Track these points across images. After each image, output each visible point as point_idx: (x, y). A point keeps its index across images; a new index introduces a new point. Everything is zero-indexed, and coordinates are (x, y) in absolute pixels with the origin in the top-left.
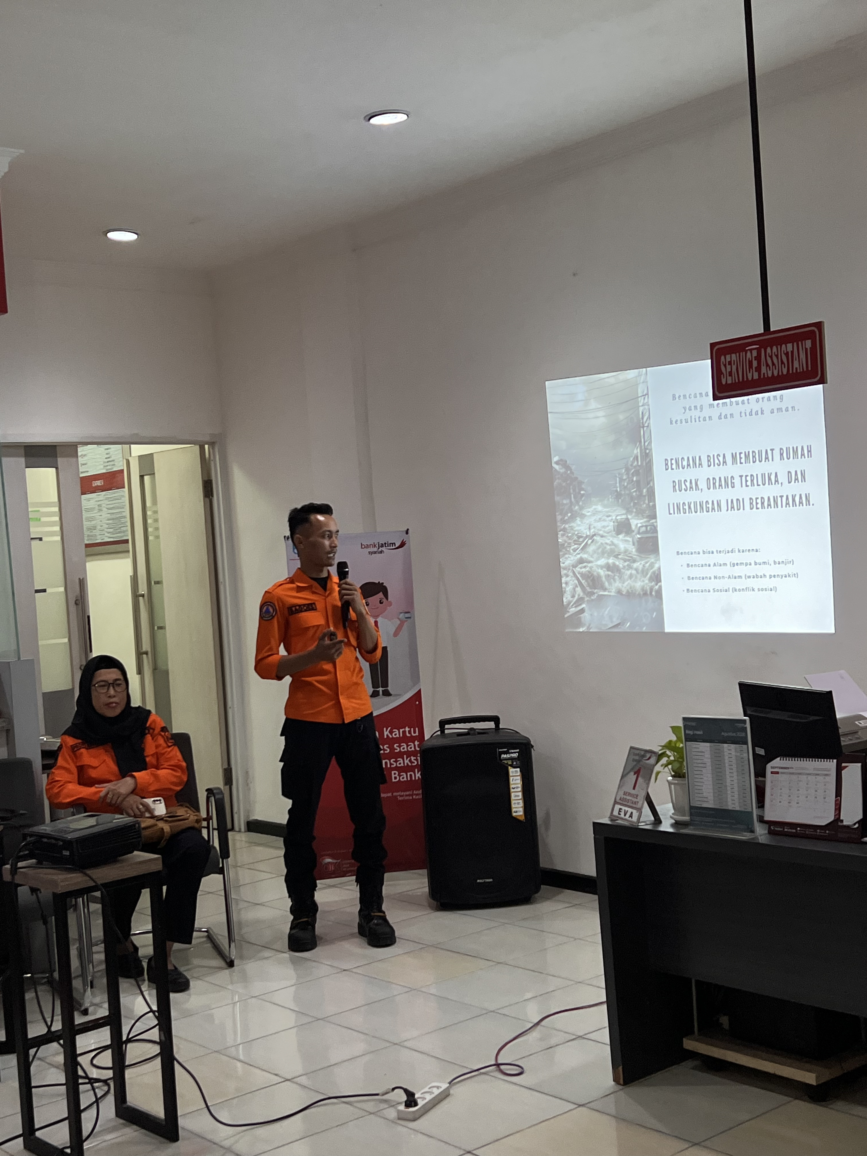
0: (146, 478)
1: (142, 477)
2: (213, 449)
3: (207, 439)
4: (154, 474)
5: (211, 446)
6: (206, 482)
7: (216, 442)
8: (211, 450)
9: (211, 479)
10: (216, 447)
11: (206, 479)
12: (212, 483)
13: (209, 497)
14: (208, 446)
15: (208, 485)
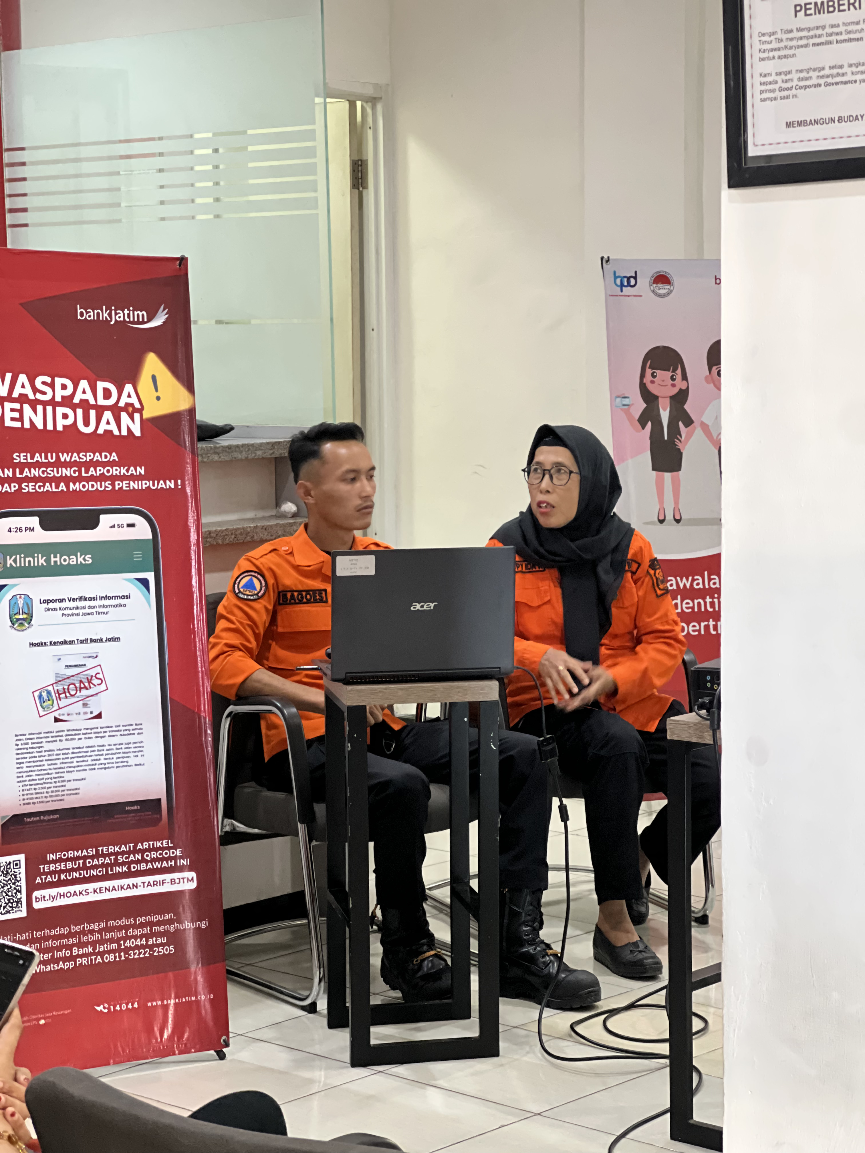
2: (374, 108)
3: (369, 91)
5: (370, 104)
6: (356, 164)
7: (381, 98)
8: (369, 111)
9: (364, 158)
10: (379, 107)
11: (356, 158)
12: (367, 165)
13: (359, 189)
14: (365, 104)
15: (358, 168)
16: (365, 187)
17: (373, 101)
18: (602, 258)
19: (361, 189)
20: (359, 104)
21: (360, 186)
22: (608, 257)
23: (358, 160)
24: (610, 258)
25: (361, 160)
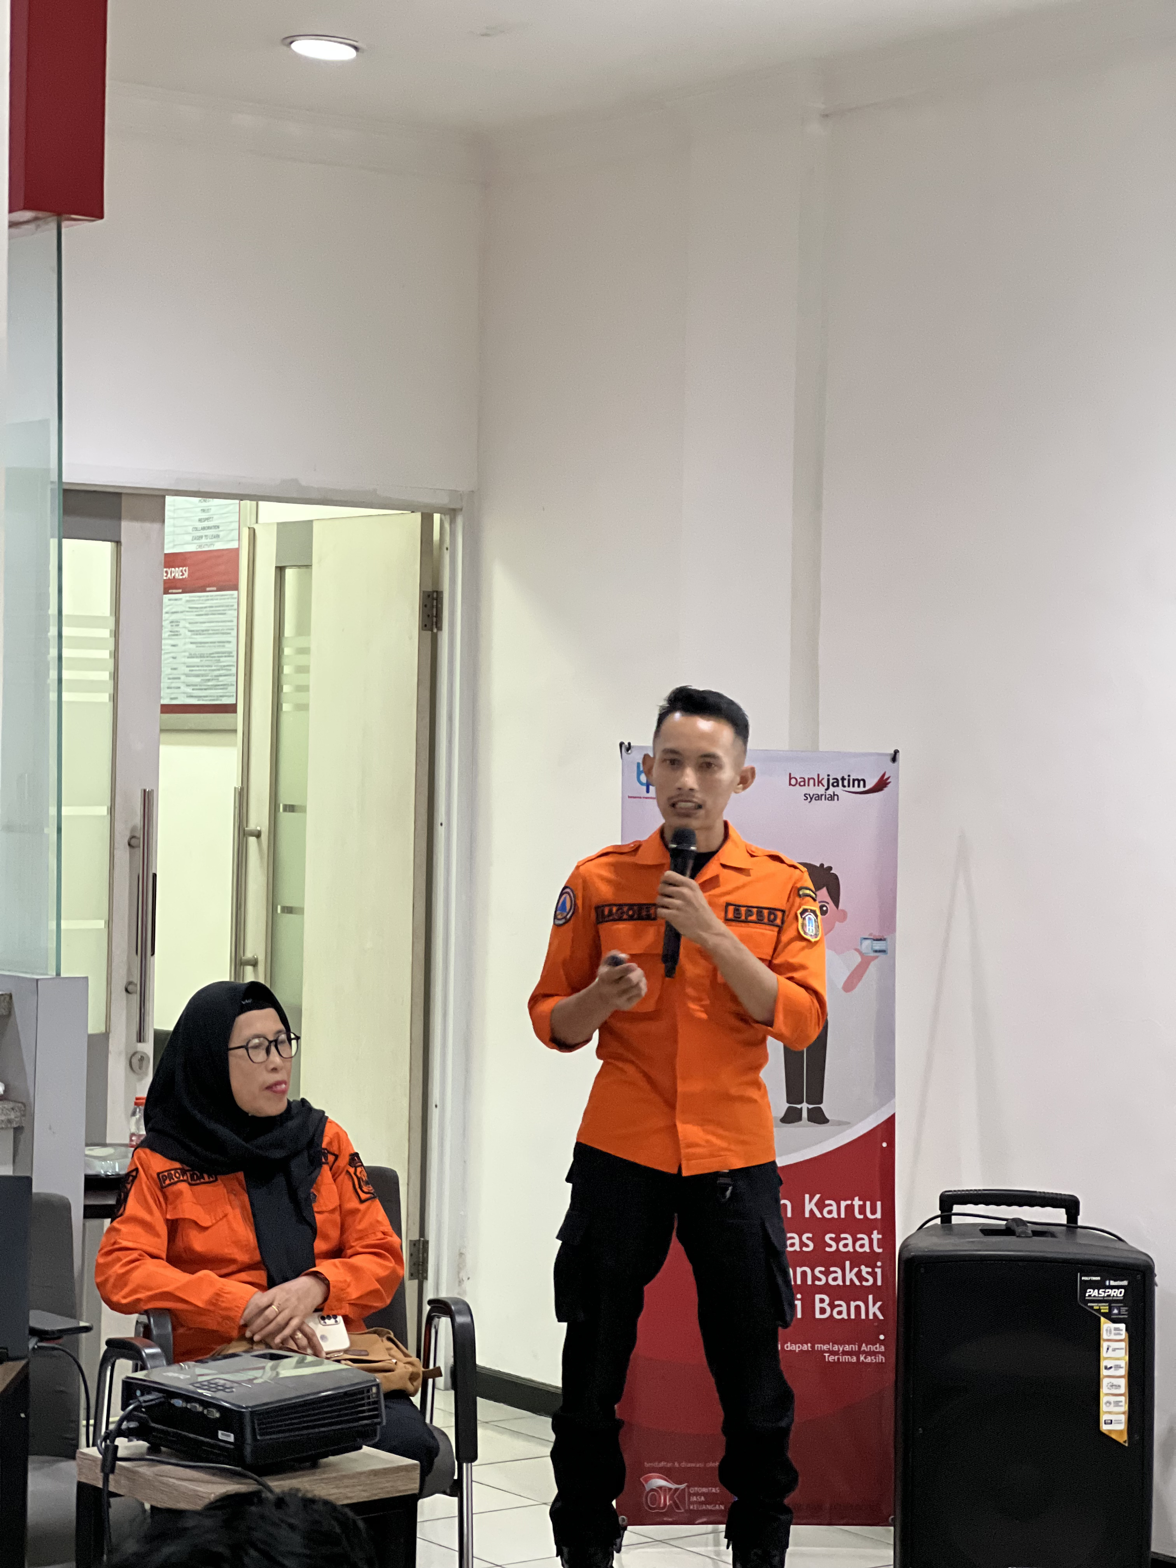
0: (290, 574)
1: (280, 570)
2: (452, 522)
3: (443, 500)
4: (309, 566)
5: (448, 517)
6: (429, 596)
7: (461, 510)
8: (447, 526)
9: (440, 590)
10: (460, 521)
11: (430, 589)
12: (442, 599)
13: (432, 630)
14: (443, 517)
15: (433, 603)
16: (440, 628)
17: (451, 513)
18: (621, 744)
19: (435, 630)
20: (437, 517)
21: (434, 626)
22: (629, 744)
23: (434, 592)
24: (632, 745)
25: (437, 592)
